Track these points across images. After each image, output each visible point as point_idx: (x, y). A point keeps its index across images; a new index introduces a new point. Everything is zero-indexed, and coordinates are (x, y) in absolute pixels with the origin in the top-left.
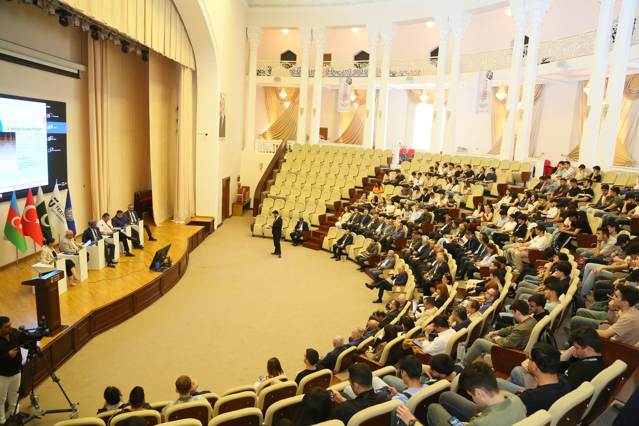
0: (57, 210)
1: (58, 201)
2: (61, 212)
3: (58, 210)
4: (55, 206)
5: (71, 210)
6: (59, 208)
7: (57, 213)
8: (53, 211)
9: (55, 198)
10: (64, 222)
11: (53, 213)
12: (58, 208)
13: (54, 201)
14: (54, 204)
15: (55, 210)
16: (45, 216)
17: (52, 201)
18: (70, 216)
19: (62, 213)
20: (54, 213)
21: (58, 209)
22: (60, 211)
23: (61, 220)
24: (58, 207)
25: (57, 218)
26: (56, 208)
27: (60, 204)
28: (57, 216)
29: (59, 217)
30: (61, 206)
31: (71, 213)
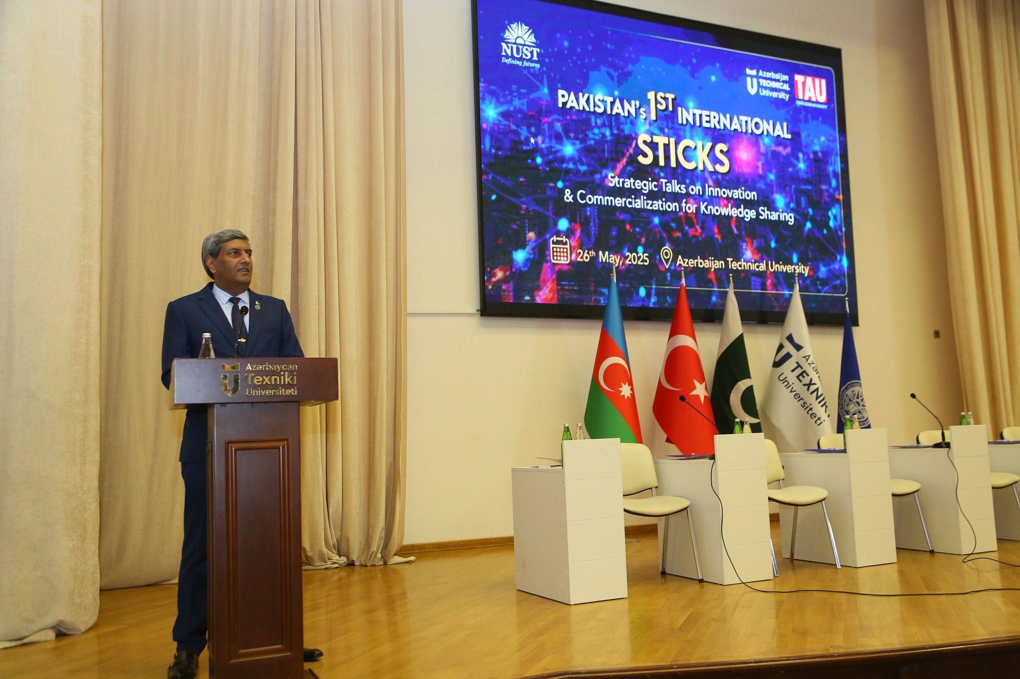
0: (798, 377)
1: (798, 348)
2: (810, 384)
3: (801, 377)
4: (790, 364)
5: (856, 389)
6: (804, 372)
7: (798, 387)
8: (785, 380)
9: (790, 338)
10: (819, 422)
11: (781, 386)
12: (799, 371)
13: (789, 348)
14: (788, 356)
15: (792, 378)
16: (743, 385)
17: (781, 347)
18: (853, 408)
19: (813, 388)
20: (788, 386)
21: (801, 374)
22: (806, 380)
23: (810, 412)
24: (799, 366)
25: (797, 405)
26: (793, 371)
27: (807, 358)
28: (798, 399)
29: (804, 403)
30: (809, 364)
31: (858, 398)
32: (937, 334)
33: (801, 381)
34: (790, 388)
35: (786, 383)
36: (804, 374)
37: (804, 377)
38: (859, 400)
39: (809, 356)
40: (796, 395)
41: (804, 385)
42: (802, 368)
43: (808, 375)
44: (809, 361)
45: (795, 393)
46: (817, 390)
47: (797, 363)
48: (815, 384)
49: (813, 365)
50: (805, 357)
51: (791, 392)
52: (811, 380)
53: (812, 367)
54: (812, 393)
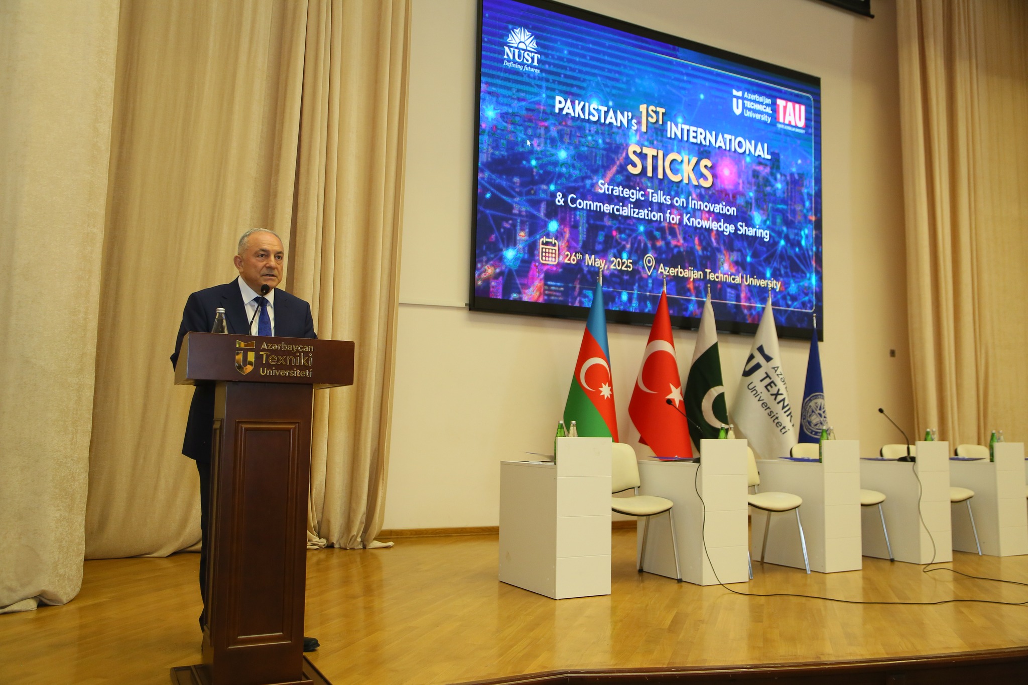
0: (766, 387)
1: (768, 359)
2: (777, 394)
3: (769, 387)
4: (759, 374)
5: (819, 401)
6: (773, 382)
7: (765, 396)
8: (753, 389)
9: (761, 349)
10: (783, 431)
11: (750, 395)
12: (767, 381)
13: (759, 358)
14: (758, 366)
15: (760, 387)
16: (715, 392)
17: (751, 357)
18: (815, 419)
19: (780, 398)
20: (756, 395)
21: (770, 384)
22: (774, 390)
23: (776, 421)
24: (768, 376)
25: (764, 413)
26: (761, 381)
27: (776, 369)
28: (766, 408)
29: (771, 412)
30: (777, 375)
31: (820, 409)
32: (893, 353)
33: (769, 391)
34: (759, 397)
35: (755, 392)
36: (772, 385)
37: (772, 387)
38: (821, 412)
39: (778, 367)
40: (763, 403)
41: (772, 395)
42: (770, 379)
43: (776, 386)
44: (778, 372)
46: (784, 400)
47: (766, 373)
48: (782, 394)
49: (780, 376)
50: (774, 368)
51: (759, 400)
52: (779, 390)
53: (780, 378)
54: (778, 403)
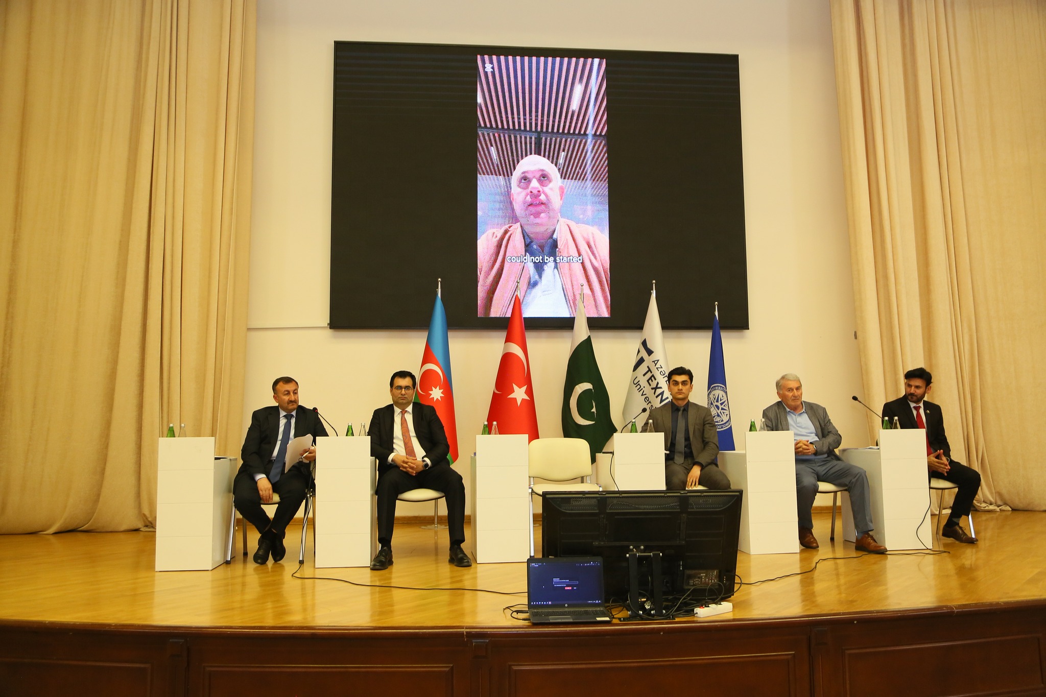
0: (648, 381)
1: (650, 352)
2: (656, 388)
3: (650, 381)
4: (643, 368)
6: (653, 376)
7: (648, 390)
8: (638, 384)
9: (644, 343)
11: (635, 389)
12: (649, 375)
13: (643, 353)
14: (643, 360)
15: (643, 381)
17: (638, 351)
19: (659, 391)
20: (640, 390)
21: (650, 378)
22: (654, 384)
24: (649, 370)
26: (644, 375)
27: (656, 362)
28: (648, 402)
29: (652, 406)
30: (657, 368)
31: (717, 401)
32: (855, 335)
33: (650, 385)
34: (642, 391)
35: (639, 386)
36: (653, 378)
37: (652, 381)
38: (719, 404)
39: (658, 361)
40: (646, 398)
41: (652, 389)
42: (651, 372)
43: (655, 379)
44: (658, 366)
45: (645, 396)
46: (662, 393)
47: (648, 367)
48: (661, 388)
49: (660, 370)
50: (654, 362)
51: (642, 395)
52: (658, 383)
53: (660, 371)
54: (657, 397)
